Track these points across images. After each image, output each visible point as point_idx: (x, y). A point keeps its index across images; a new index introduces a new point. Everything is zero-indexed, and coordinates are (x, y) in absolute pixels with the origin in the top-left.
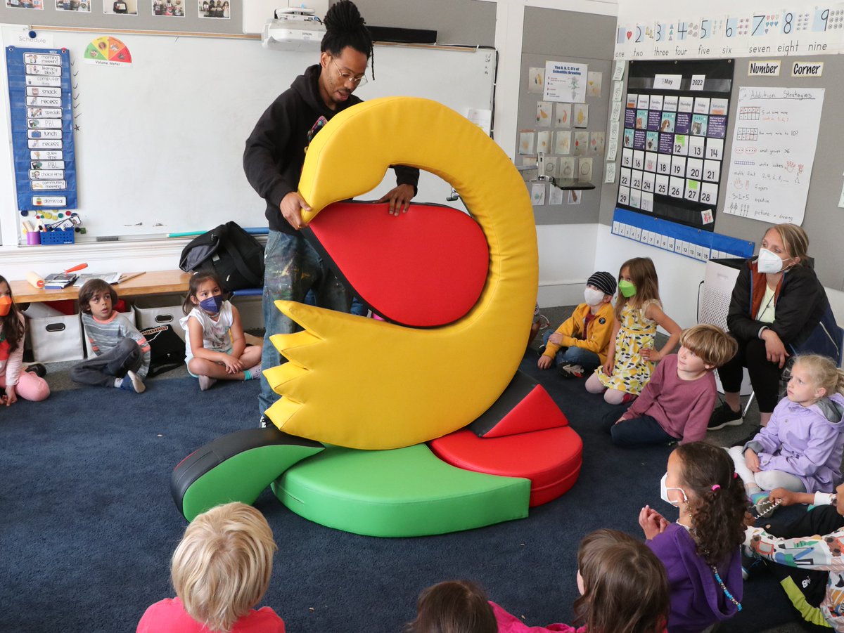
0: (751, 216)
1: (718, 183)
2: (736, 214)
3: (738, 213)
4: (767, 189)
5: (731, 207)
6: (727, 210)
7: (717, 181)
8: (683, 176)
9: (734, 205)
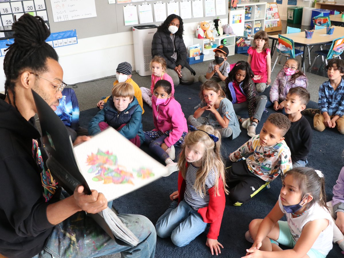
0: (70, 18)
1: (46, 9)
2: (62, 20)
3: (63, 20)
4: (74, 5)
5: (58, 18)
6: (56, 20)
7: (45, 9)
8: (23, 11)
9: (59, 17)
